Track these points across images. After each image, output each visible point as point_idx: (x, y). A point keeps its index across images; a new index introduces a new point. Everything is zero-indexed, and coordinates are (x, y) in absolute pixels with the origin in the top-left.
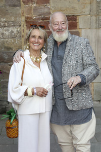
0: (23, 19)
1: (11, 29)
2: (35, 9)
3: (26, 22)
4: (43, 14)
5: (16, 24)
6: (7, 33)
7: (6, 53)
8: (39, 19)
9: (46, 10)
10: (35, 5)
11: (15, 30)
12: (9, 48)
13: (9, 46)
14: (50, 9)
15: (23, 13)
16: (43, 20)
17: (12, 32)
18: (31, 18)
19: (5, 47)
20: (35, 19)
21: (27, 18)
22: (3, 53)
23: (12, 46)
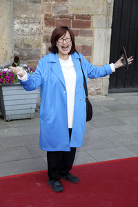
0: (43, 16)
1: (31, 26)
2: (54, 7)
3: (45, 19)
4: (62, 12)
5: (36, 21)
6: (27, 30)
7: (25, 50)
8: (57, 16)
9: (64, 8)
10: (54, 2)
11: (35, 27)
12: (28, 46)
13: (29, 43)
14: (67, 7)
15: (43, 10)
16: (61, 18)
17: (32, 29)
18: (50, 15)
19: (25, 45)
20: (54, 17)
21: (47, 15)
22: (23, 50)
23: (31, 44)
